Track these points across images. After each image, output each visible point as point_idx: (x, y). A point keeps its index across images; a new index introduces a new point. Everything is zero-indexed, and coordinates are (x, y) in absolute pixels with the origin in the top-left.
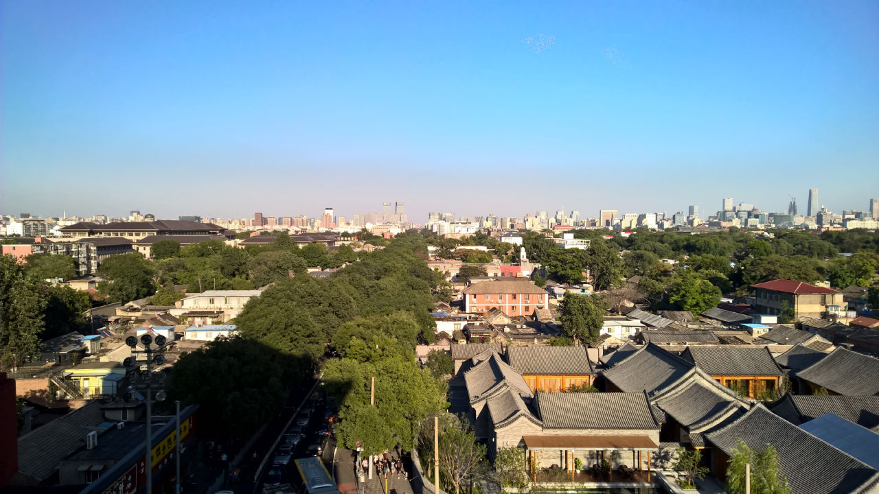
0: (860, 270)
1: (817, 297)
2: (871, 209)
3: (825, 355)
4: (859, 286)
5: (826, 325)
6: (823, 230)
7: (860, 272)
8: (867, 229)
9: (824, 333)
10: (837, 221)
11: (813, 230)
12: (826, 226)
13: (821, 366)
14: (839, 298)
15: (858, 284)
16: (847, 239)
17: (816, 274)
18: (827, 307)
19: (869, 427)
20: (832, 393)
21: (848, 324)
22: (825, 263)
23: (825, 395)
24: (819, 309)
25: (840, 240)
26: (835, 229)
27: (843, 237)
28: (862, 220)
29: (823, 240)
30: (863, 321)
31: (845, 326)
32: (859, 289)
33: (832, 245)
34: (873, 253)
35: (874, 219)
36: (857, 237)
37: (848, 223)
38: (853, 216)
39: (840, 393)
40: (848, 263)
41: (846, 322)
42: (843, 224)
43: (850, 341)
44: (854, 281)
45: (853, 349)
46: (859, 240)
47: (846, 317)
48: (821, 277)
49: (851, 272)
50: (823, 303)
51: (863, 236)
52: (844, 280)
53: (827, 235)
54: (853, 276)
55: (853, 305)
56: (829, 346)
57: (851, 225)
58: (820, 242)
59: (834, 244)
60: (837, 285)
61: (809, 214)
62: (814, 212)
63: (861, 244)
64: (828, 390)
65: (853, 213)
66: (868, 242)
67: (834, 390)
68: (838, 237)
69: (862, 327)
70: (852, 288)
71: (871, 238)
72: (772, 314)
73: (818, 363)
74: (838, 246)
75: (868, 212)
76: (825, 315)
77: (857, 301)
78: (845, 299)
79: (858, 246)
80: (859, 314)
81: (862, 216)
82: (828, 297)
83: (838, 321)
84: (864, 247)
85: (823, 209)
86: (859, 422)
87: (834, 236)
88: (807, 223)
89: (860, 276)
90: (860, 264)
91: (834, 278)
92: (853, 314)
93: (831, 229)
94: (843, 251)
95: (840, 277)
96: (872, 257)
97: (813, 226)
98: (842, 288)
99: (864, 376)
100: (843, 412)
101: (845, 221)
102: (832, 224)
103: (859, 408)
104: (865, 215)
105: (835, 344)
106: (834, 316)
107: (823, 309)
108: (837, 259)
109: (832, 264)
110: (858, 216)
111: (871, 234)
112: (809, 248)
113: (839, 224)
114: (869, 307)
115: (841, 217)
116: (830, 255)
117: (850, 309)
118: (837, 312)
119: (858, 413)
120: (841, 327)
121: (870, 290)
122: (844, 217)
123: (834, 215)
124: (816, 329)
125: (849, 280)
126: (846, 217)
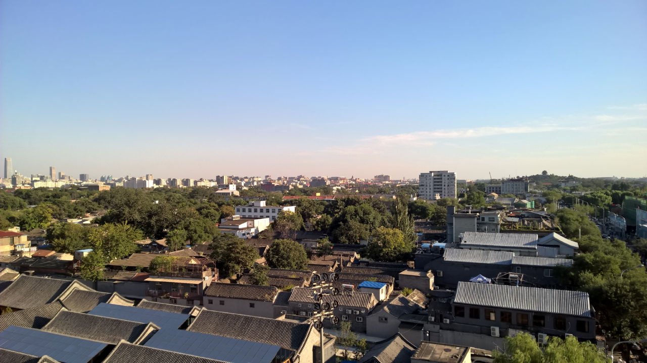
0: (41, 217)
1: (8, 240)
2: (51, 174)
3: (12, 282)
4: (41, 228)
5: (14, 259)
6: (16, 188)
7: (41, 219)
8: (48, 188)
9: (12, 266)
10: (27, 182)
11: (9, 189)
12: (19, 186)
13: (8, 291)
14: (24, 238)
15: (40, 227)
16: (34, 195)
17: (7, 222)
18: (15, 246)
19: (40, 328)
20: (15, 310)
21: (31, 257)
22: (17, 213)
23: (10, 311)
24: (8, 248)
25: (28, 196)
26: (26, 188)
27: (30, 194)
28: (45, 181)
29: (15, 196)
30: (42, 253)
31: (28, 259)
32: (41, 230)
33: (22, 200)
34: (50, 205)
35: (53, 181)
36: (40, 193)
37: (35, 183)
38: (39, 179)
39: (21, 308)
40: (33, 212)
41: (29, 256)
42: (32, 185)
43: (31, 269)
44: (37, 225)
45: (34, 274)
46: (42, 196)
47: (29, 251)
48: (11, 224)
49: (35, 219)
50: (12, 243)
51: (45, 192)
52: (30, 225)
53: (19, 193)
54: (36, 221)
55: (35, 242)
56: (16, 275)
57: (37, 185)
58: (12, 197)
59: (23, 198)
60: (26, 229)
61: (6, 176)
62: (10, 175)
63: (43, 199)
64: (12, 308)
65: (38, 176)
66: (48, 197)
67: (18, 307)
68: (26, 194)
69: (40, 257)
70: (37, 230)
71: (50, 194)
73: (5, 290)
74: (27, 201)
75: (49, 176)
76: (14, 253)
77: (38, 239)
78: (29, 239)
79: (41, 200)
80: (39, 248)
81: (45, 179)
82: (16, 239)
83: (23, 255)
84: (46, 201)
85: (16, 173)
86: (34, 327)
87: (24, 193)
88: (4, 183)
89: (41, 221)
90: (41, 212)
91: (23, 225)
92: (35, 249)
93: (23, 188)
94: (30, 204)
95: (27, 223)
96: (49, 207)
97: (9, 185)
98: (29, 231)
99: (39, 292)
100: (22, 322)
101: (33, 182)
102: (23, 184)
103: (32, 316)
104: (47, 178)
105: (20, 273)
106: (21, 252)
107: (12, 248)
108: (25, 210)
109: (22, 214)
110: (42, 178)
111: (50, 191)
112: (4, 202)
113: (28, 184)
114: (47, 242)
115: (30, 179)
116: (21, 207)
117: (33, 245)
118: (22, 249)
119: (33, 320)
120: (25, 259)
121: (48, 230)
122: (32, 179)
123: (25, 178)
124: (6, 264)
125: (33, 225)
126: (34, 179)
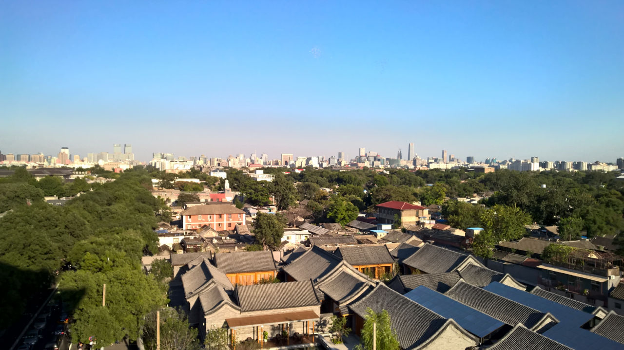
0: (437, 194)
1: (414, 212)
2: (443, 157)
3: (418, 248)
4: (437, 204)
5: (419, 229)
6: (417, 169)
7: (437, 196)
8: (440, 169)
9: (418, 234)
10: (424, 164)
11: (411, 169)
12: (419, 167)
13: (416, 255)
14: (426, 212)
15: (436, 203)
16: (430, 175)
17: (413, 197)
18: (419, 218)
19: (443, 292)
20: (422, 272)
21: (431, 229)
22: (418, 190)
23: (419, 274)
24: (414, 219)
25: (426, 176)
26: (424, 169)
27: (428, 174)
28: (438, 163)
29: (416, 175)
30: (439, 226)
31: (429, 230)
32: (437, 206)
33: (422, 179)
34: (444, 184)
35: (444, 163)
36: (435, 174)
37: (430, 165)
38: (433, 161)
39: (426, 271)
40: (431, 190)
41: (430, 227)
42: (428, 166)
43: (432, 239)
44: (434, 201)
45: (434, 244)
46: (437, 176)
47: (430, 224)
48: (416, 199)
49: (432, 196)
50: (417, 215)
51: (440, 173)
52: (428, 201)
53: (419, 173)
54: (433, 198)
55: (434, 216)
56: (421, 243)
57: (432, 167)
58: (415, 176)
59: (422, 178)
60: (425, 204)
61: (409, 159)
62: (412, 158)
63: (438, 178)
64: (420, 271)
65: (433, 159)
66: (441, 177)
67: (424, 270)
68: (425, 174)
69: (439, 230)
70: (433, 205)
71: (443, 174)
72: (388, 223)
73: (414, 254)
74: (425, 179)
75: (441, 159)
76: (418, 223)
77: (436, 214)
78: (429, 213)
79: (436, 180)
80: (437, 222)
81: (438, 161)
82: (420, 211)
83: (425, 227)
84: (439, 180)
85: (416, 156)
86: (438, 290)
87: (423, 173)
88: (408, 165)
89: (437, 198)
90: (438, 190)
91: (423, 200)
92: (433, 222)
93: (421, 168)
94: (428, 182)
95: (426, 199)
96: (443, 186)
97: (412, 167)
98: (427, 206)
99: (440, 260)
100: (428, 284)
101: (429, 163)
102: (422, 166)
103: (436, 281)
104: (440, 160)
105: (424, 241)
106: (423, 224)
107: (416, 219)
108: (425, 188)
109: (422, 191)
110: (436, 160)
111: (443, 172)
112: (409, 181)
113: (425, 165)
114: (442, 217)
115: (427, 161)
116: (421, 185)
117: (432, 219)
118: (425, 221)
119: (437, 284)
120: (427, 230)
121: (443, 207)
122: (428, 161)
123: (423, 160)
124: (413, 232)
125: (431, 201)
126: (430, 161)
